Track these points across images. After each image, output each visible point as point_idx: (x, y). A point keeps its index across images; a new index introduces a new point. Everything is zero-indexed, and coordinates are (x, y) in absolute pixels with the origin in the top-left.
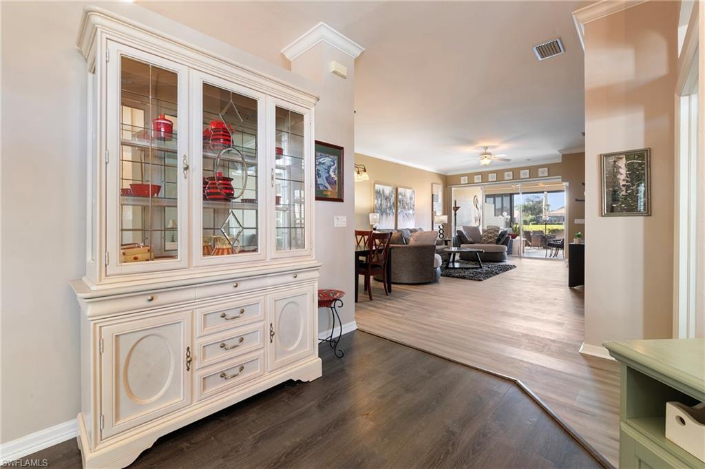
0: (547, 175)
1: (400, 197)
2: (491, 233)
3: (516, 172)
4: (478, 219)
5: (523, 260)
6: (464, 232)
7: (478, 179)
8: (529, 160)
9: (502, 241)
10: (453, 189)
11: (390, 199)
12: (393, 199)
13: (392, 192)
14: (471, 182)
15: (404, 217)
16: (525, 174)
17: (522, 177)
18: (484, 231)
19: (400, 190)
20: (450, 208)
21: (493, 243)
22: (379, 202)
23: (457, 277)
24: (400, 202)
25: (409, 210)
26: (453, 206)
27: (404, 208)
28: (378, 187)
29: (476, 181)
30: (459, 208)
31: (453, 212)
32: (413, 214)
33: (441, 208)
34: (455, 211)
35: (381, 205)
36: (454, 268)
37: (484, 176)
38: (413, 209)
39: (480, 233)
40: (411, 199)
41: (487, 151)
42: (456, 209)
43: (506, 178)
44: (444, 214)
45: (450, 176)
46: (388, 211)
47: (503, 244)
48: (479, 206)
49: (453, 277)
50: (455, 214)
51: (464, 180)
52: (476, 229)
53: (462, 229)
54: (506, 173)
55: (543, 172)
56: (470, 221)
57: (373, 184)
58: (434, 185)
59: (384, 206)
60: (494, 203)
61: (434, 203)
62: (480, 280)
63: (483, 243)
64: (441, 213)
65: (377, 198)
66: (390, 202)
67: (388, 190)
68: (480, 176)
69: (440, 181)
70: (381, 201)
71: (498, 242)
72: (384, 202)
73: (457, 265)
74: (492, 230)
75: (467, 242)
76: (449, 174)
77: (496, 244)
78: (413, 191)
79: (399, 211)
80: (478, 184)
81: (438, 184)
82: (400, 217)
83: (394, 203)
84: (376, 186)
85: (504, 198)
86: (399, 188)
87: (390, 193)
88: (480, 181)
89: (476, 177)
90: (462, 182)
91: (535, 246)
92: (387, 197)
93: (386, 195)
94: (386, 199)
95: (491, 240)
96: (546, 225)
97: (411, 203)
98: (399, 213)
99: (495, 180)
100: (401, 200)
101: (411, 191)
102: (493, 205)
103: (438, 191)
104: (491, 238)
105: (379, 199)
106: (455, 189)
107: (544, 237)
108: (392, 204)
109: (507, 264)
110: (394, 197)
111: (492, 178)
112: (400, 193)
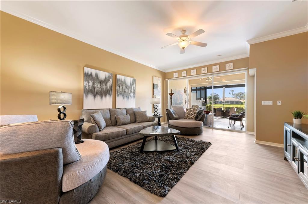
0: (232, 68)
1: (119, 82)
2: (192, 111)
3: (209, 68)
5: (214, 130)
6: (172, 111)
7: (184, 74)
8: (220, 55)
9: (200, 117)
11: (106, 83)
13: (109, 77)
14: (180, 76)
16: (216, 68)
17: (214, 71)
18: (187, 110)
19: (119, 77)
20: (167, 95)
21: (193, 119)
22: (91, 83)
25: (130, 93)
28: (88, 70)
30: (173, 93)
31: (169, 96)
32: (134, 97)
33: (160, 94)
34: (171, 96)
35: (93, 87)
37: (188, 71)
38: (134, 93)
39: (184, 111)
40: (132, 85)
41: (185, 34)
42: (171, 94)
43: (203, 72)
44: (163, 97)
45: (167, 73)
47: (200, 120)
51: (176, 75)
52: (181, 108)
54: (203, 69)
55: (229, 66)
57: (81, 66)
58: (154, 77)
59: (97, 89)
60: (197, 93)
61: (154, 90)
63: (185, 119)
66: (106, 86)
67: (103, 75)
68: (186, 72)
69: (159, 75)
70: (94, 83)
71: (196, 118)
72: (97, 85)
75: (174, 118)
76: (166, 71)
77: (195, 120)
78: (134, 80)
80: (184, 78)
81: (158, 77)
84: (85, 68)
85: (202, 91)
86: (117, 75)
87: (106, 78)
88: (186, 75)
89: (183, 72)
90: (174, 77)
91: (218, 116)
92: (102, 81)
93: (100, 79)
94: (101, 82)
95: (191, 116)
96: (224, 104)
97: (131, 88)
98: (118, 95)
99: (195, 74)
100: (120, 85)
101: (132, 79)
102: (196, 94)
103: (159, 82)
104: (192, 114)
105: (90, 81)
106: (170, 81)
107: (223, 111)
108: (108, 87)
109: (204, 140)
110: (111, 81)
111: (193, 72)
112: (119, 79)
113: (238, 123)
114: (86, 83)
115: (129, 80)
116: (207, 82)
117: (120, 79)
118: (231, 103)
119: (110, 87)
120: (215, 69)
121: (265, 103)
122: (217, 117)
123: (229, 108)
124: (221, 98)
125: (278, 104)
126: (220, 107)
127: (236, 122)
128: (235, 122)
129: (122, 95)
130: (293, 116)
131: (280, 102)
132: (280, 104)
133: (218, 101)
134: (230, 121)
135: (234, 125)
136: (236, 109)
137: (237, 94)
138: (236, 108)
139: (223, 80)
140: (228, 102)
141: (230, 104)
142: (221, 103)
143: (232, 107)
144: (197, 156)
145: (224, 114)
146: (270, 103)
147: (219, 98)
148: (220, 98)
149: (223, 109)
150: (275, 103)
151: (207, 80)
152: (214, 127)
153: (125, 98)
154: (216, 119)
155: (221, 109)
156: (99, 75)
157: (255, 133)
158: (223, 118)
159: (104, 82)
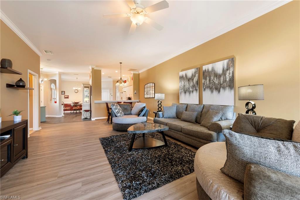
11: (193, 79)
12: (196, 78)
13: (195, 72)
28: (181, 73)
35: (184, 86)
57: (178, 73)
66: (193, 82)
72: (187, 83)
86: (203, 67)
87: (192, 74)
92: (189, 78)
94: (189, 80)
98: (205, 90)
100: (207, 77)
110: (197, 76)
112: (205, 70)
114: (180, 84)
115: (220, 66)
117: (207, 70)
119: (196, 82)
129: (210, 88)
153: (214, 91)
156: (187, 74)
159: (191, 79)
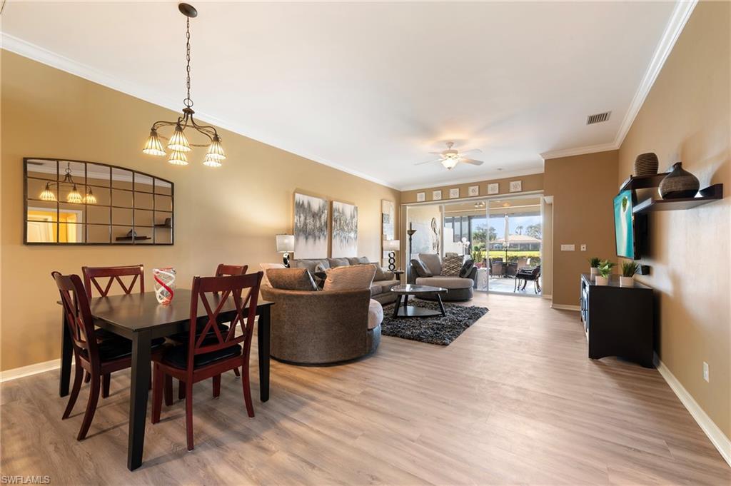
0: (520, 189)
1: (336, 214)
2: (453, 262)
3: (482, 186)
4: (436, 246)
5: (490, 295)
6: (420, 262)
7: (437, 195)
8: (500, 169)
9: (468, 273)
10: (408, 208)
11: (320, 217)
12: (324, 217)
13: (324, 206)
14: (429, 200)
15: (341, 241)
17: (489, 192)
18: (443, 259)
19: (335, 205)
20: (404, 233)
21: (456, 275)
22: (302, 218)
23: (409, 338)
24: (336, 221)
25: (350, 232)
26: (408, 229)
27: (342, 229)
28: (299, 197)
29: (435, 198)
30: (415, 231)
31: (408, 236)
32: (356, 238)
33: (393, 232)
34: (411, 235)
35: (305, 224)
36: (406, 317)
37: (445, 190)
38: (356, 232)
39: (439, 263)
40: (353, 217)
41: (452, 148)
42: (411, 232)
43: (471, 194)
44: (397, 238)
45: (404, 192)
46: (317, 233)
47: (468, 277)
48: (437, 231)
49: (403, 337)
50: (410, 239)
51: (420, 197)
52: (435, 257)
53: (418, 258)
54: (471, 188)
55: (516, 186)
56: (428, 248)
57: (292, 193)
58: (384, 202)
59: (310, 227)
60: (453, 227)
61: (384, 225)
62: (445, 345)
63: (443, 276)
64: (393, 238)
65: (298, 213)
66: (320, 221)
67: (316, 204)
68: (440, 192)
69: (390, 197)
70: (306, 219)
71: (462, 274)
72: (310, 220)
73: (410, 310)
74: (454, 259)
75: (423, 275)
76: (402, 190)
77: (460, 276)
78: (356, 209)
79: (334, 234)
80: (437, 202)
81: (390, 201)
82: (336, 242)
83: (326, 223)
84: (296, 194)
85: (463, 223)
86: (334, 202)
87: (319, 208)
88: (440, 198)
89: (435, 193)
90: (419, 200)
91: (495, 275)
92: (315, 213)
93: (313, 210)
94: (314, 216)
95: (453, 272)
96: (506, 251)
97: (352, 223)
98: (334, 237)
99: (458, 197)
100: (338, 219)
101: (353, 207)
102: (452, 230)
103: (390, 210)
104: (453, 268)
105: (302, 215)
106: (410, 207)
107: (504, 265)
108: (323, 224)
109: (476, 306)
110: (326, 213)
111: (454, 193)
113: (531, 285)
114: (296, 218)
115: (348, 209)
116: (476, 208)
117: (337, 209)
118: (522, 247)
120: (492, 189)
121: (565, 247)
122: (493, 277)
123: (516, 258)
124: (501, 238)
125: (582, 249)
126: (500, 257)
127: (528, 282)
128: (526, 282)
130: (590, 264)
131: (585, 246)
132: (585, 249)
133: (493, 244)
134: (518, 280)
135: (524, 288)
136: (529, 260)
137: (535, 227)
138: (529, 257)
139: (505, 205)
140: (514, 246)
141: (520, 251)
142: (500, 249)
143: (522, 257)
144: (471, 321)
145: (507, 269)
146: (571, 247)
147: (495, 237)
148: (497, 237)
149: (504, 261)
150: (578, 248)
151: (476, 206)
152: (490, 290)
153: (344, 240)
154: (492, 280)
155: (501, 259)
156: (311, 204)
157: (551, 297)
158: (505, 277)
159: (317, 214)
